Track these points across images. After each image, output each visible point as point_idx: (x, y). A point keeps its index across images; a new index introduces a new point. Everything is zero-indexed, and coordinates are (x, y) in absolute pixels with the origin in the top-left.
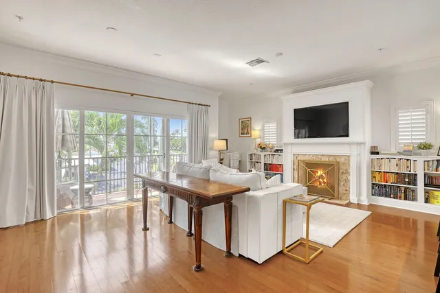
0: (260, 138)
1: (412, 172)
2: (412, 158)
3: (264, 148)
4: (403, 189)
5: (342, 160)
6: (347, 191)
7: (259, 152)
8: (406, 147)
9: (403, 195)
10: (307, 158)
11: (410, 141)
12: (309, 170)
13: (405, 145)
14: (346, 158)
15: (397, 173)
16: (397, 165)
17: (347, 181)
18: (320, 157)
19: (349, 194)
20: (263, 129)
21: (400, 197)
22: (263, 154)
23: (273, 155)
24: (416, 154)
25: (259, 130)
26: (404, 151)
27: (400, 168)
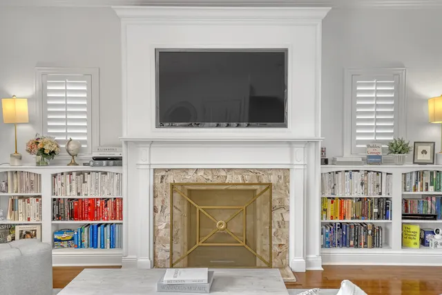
0: (31, 122)
1: (384, 195)
2: (384, 168)
3: (52, 153)
4: (370, 227)
5: (273, 179)
6: (284, 247)
7: (30, 164)
8: (371, 150)
9: (369, 238)
10: (190, 178)
11: (373, 138)
12: (199, 208)
13: (368, 146)
14: (281, 174)
15: (360, 199)
16: (362, 184)
17: (284, 224)
18: (223, 173)
19: (287, 251)
20: (40, 98)
21: (366, 243)
22: (46, 173)
23: (79, 173)
24: (388, 162)
25: (30, 100)
26: (369, 157)
27: (366, 189)
